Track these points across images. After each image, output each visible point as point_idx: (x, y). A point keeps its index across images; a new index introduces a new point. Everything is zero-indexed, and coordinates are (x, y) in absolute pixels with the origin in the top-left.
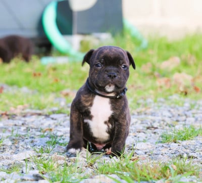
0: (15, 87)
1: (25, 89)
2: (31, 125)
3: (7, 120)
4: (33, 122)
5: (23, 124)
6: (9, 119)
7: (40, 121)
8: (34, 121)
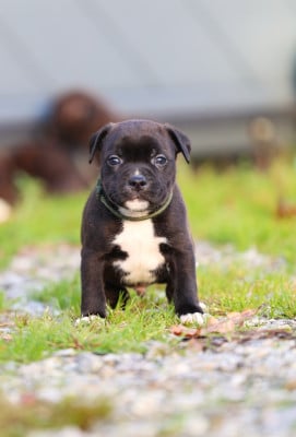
0: (229, 248)
1: (252, 256)
2: (258, 370)
3: (201, 353)
4: (264, 358)
5: (239, 366)
6: (205, 349)
7: (283, 355)
8: (269, 355)
